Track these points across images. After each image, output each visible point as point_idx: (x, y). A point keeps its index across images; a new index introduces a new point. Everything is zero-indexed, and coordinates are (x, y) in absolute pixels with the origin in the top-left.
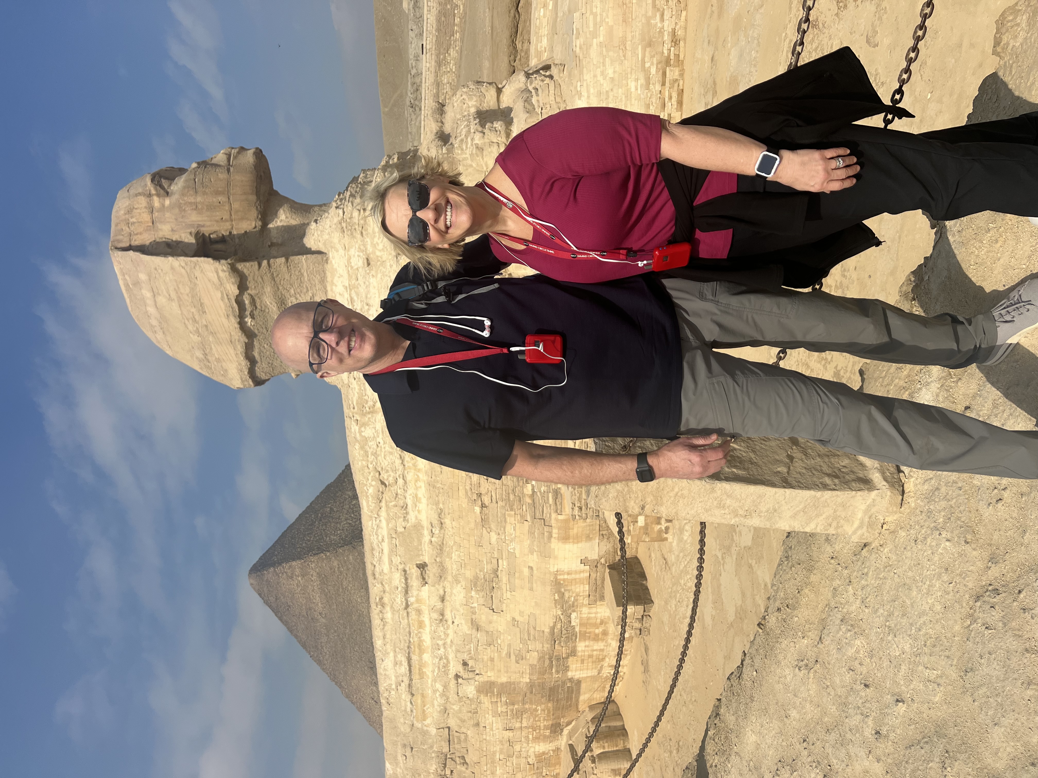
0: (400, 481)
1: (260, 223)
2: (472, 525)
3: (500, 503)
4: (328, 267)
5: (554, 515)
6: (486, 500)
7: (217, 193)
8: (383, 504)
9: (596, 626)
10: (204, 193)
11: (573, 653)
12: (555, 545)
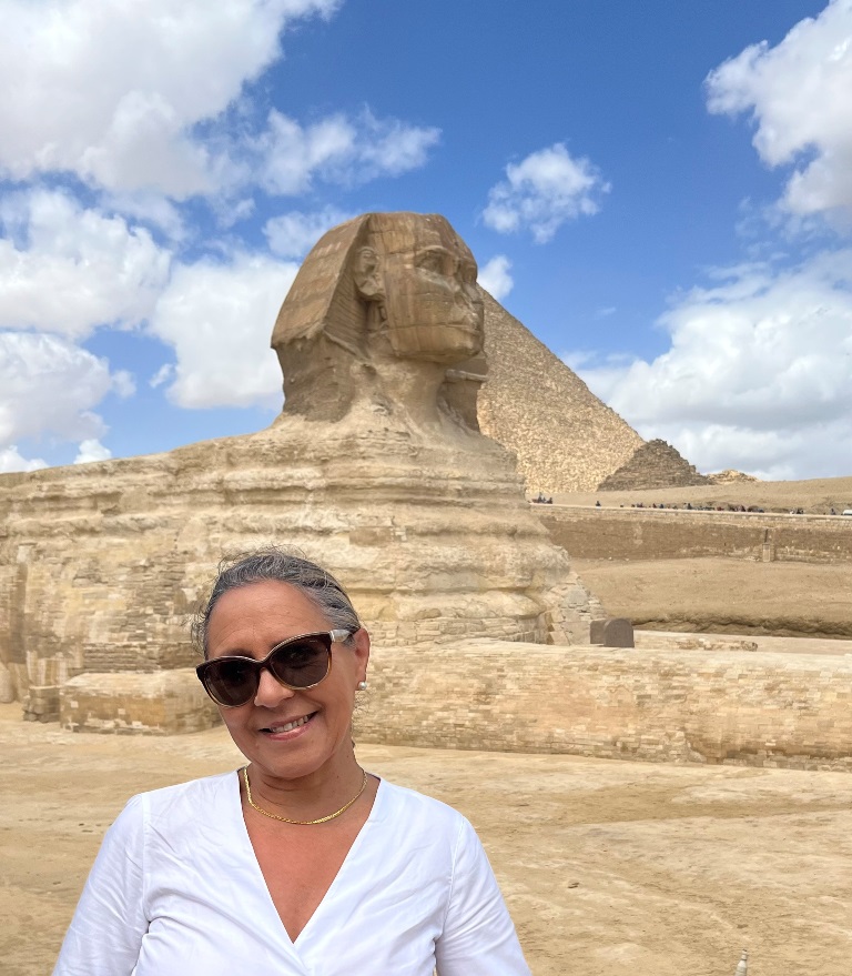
0: (178, 490)
1: (398, 354)
2: (134, 558)
3: (142, 584)
4: (328, 422)
5: (127, 634)
6: (148, 573)
7: (416, 314)
8: (166, 474)
9: (55, 675)
10: (415, 302)
11: (40, 656)
12: (107, 634)
